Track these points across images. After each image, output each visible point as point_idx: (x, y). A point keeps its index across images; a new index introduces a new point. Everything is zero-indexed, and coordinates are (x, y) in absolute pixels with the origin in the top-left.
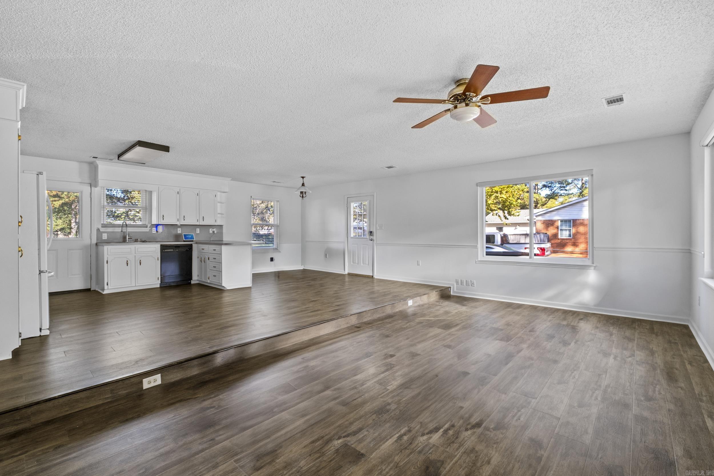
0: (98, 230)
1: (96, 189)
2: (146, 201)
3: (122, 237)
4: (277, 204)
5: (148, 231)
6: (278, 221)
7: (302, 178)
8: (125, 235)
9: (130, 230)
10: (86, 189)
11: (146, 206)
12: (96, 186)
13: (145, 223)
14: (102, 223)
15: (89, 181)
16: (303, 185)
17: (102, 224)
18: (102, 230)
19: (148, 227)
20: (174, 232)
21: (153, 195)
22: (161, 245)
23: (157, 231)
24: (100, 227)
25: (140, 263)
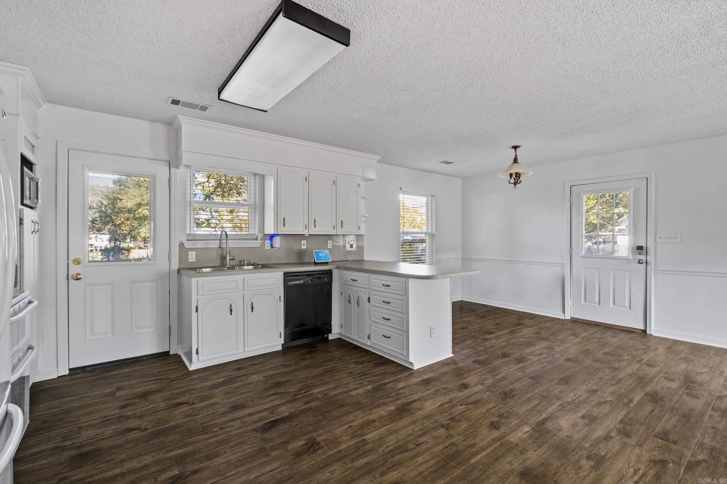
0: (182, 245)
1: (178, 171)
2: (255, 194)
3: (219, 257)
4: (432, 201)
5: (259, 246)
6: (434, 228)
7: (513, 150)
8: (225, 253)
9: (232, 244)
10: (162, 171)
11: (255, 202)
12: (177, 167)
13: (253, 233)
14: (188, 232)
15: (165, 157)
16: (515, 161)
17: (188, 234)
18: (188, 245)
19: (259, 239)
20: (296, 247)
21: (267, 184)
22: (285, 274)
23: (272, 246)
24: (184, 241)
25: (252, 308)
